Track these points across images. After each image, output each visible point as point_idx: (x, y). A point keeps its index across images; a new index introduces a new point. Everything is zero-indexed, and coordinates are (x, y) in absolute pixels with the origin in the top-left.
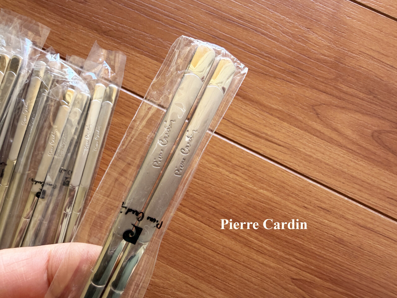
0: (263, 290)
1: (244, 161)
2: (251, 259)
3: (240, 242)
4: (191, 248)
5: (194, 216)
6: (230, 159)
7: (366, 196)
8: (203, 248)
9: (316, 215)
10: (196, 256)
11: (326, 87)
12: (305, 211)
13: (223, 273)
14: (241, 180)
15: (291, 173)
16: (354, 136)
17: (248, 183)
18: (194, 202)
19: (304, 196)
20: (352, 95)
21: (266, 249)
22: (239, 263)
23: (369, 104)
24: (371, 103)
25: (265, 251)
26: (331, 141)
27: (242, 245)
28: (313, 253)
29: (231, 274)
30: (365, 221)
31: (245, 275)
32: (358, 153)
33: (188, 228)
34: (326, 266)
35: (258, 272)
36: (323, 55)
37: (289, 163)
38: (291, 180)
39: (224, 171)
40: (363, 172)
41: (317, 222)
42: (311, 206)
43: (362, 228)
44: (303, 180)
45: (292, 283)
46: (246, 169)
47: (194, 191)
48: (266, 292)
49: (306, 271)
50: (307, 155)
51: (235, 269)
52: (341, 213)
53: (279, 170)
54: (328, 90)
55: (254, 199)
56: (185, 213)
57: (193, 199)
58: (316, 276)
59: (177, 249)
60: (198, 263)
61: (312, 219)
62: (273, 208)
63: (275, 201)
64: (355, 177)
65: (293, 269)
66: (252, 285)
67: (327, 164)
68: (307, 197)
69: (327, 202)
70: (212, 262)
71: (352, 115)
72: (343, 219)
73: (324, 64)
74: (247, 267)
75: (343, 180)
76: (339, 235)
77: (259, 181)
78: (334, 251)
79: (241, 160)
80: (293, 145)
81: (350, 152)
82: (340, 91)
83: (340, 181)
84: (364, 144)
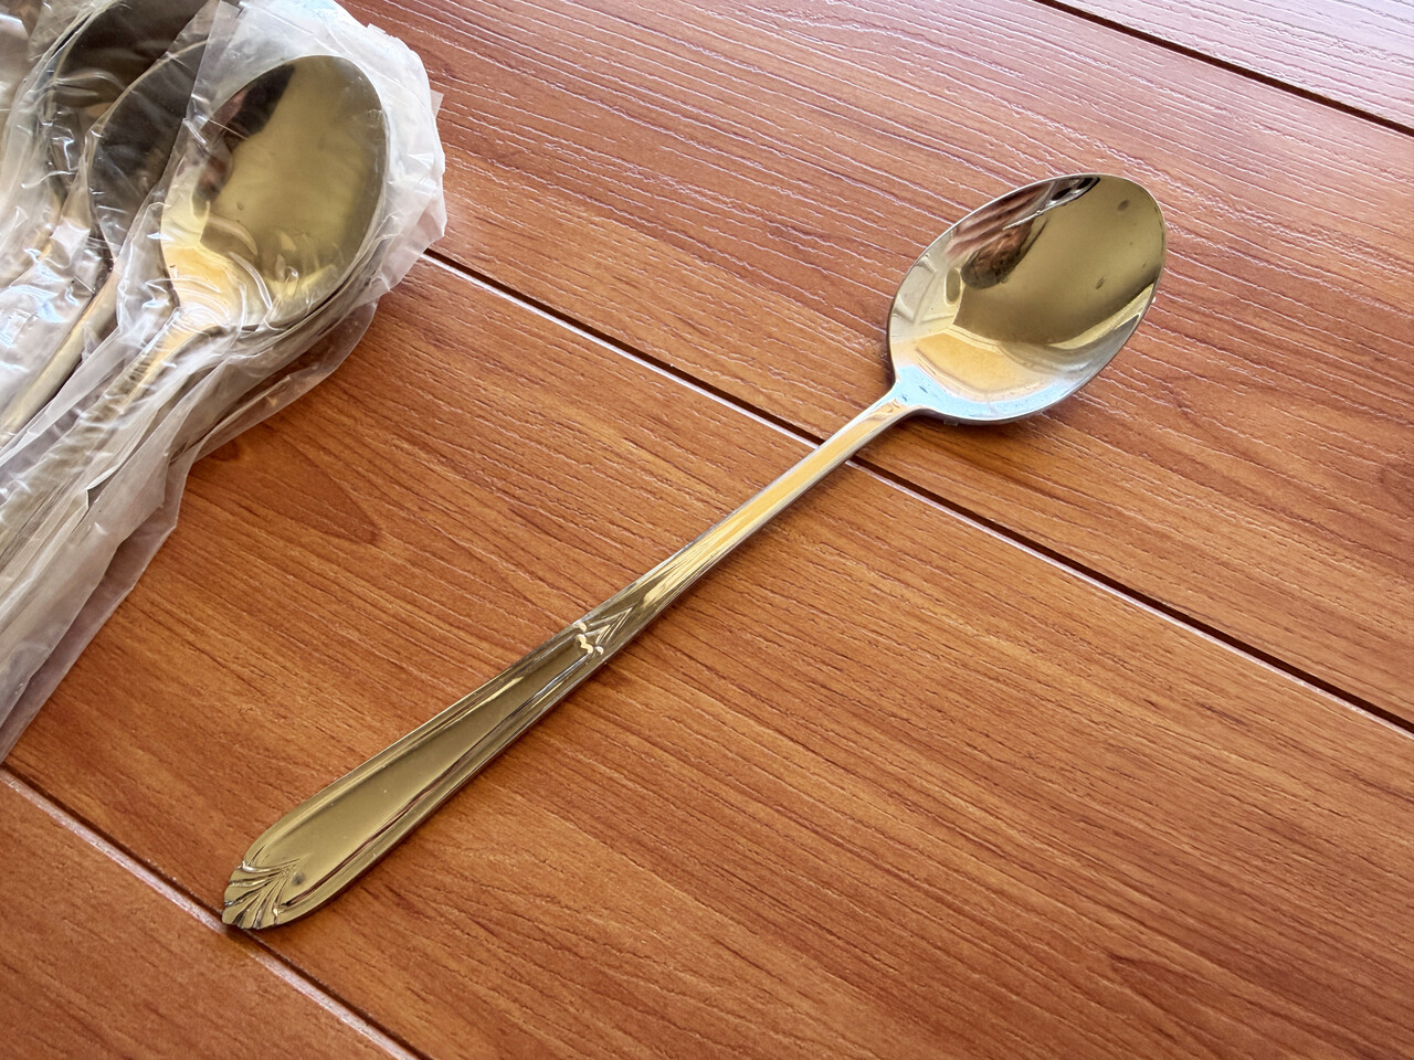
0: (1003, 990)
1: (930, 542)
2: (956, 871)
3: (915, 807)
4: (740, 819)
5: (756, 711)
6: (881, 533)
7: (1376, 678)
8: (781, 823)
9: (1193, 735)
10: (755, 848)
11: (1207, 324)
12: (1153, 719)
13: (854, 916)
14: (920, 601)
15: (1096, 588)
16: (1316, 479)
17: (945, 611)
18: (754, 664)
19: (1149, 665)
20: (1297, 352)
21: (1010, 840)
22: (912, 885)
23: (1362, 381)
24: (1368, 377)
25: (1008, 848)
26: (1231, 488)
27: (922, 819)
28: (1186, 866)
29: (883, 923)
30: (1382, 765)
31: (934, 930)
32: (1332, 532)
33: (733, 748)
34: (1241, 920)
35: (982, 923)
36: (1190, 231)
37: (1086, 554)
38: (1097, 610)
39: (861, 570)
40: (1357, 596)
41: (1199, 759)
42: (1173, 700)
43: (1370, 789)
44: (1140, 611)
45: (1111, 975)
46: (937, 567)
47: (759, 630)
48: (1014, 997)
49: (1166, 931)
50: (1148, 530)
51: (898, 906)
52: (1286, 731)
53: (1054, 574)
54: (1214, 334)
55: (965, 666)
56: (722, 699)
57: (753, 655)
58: (1202, 953)
59: (690, 820)
60: (764, 872)
61: (1179, 744)
62: (1033, 701)
63: (1041, 678)
64: (1332, 613)
65: (1115, 919)
66: (960, 968)
67: (1225, 565)
68: (1156, 670)
69: (1233, 690)
70: (814, 874)
71: (1303, 413)
72: (1297, 754)
73: (1195, 259)
74: (939, 900)
75: (1285, 621)
76: (1282, 809)
77: (983, 606)
78: (1269, 867)
79: (920, 536)
80: (1101, 496)
81: (1306, 530)
82: (1256, 339)
83: (1276, 624)
84: (1354, 506)
